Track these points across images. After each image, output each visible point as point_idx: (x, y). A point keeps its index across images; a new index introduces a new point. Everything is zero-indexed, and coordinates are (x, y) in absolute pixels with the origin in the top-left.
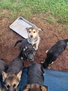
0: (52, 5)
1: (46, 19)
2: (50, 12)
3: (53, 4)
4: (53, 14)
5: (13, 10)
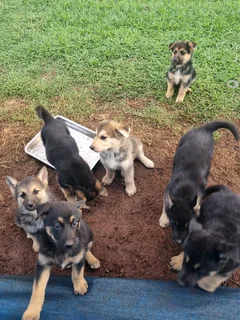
0: (157, 73)
2: (150, 92)
3: (159, 69)
4: (162, 99)
5: (35, 96)
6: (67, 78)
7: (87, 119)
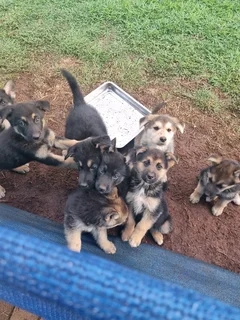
0: (217, 56)
1: (190, 96)
2: (205, 75)
3: (220, 52)
4: (217, 84)
5: (90, 59)
6: (124, 46)
7: (136, 90)
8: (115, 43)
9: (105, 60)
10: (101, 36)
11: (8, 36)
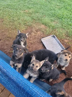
5: (49, 27)
6: (60, 26)
7: (61, 39)
8: (58, 24)
9: (54, 28)
10: (54, 21)
11: (29, 16)
